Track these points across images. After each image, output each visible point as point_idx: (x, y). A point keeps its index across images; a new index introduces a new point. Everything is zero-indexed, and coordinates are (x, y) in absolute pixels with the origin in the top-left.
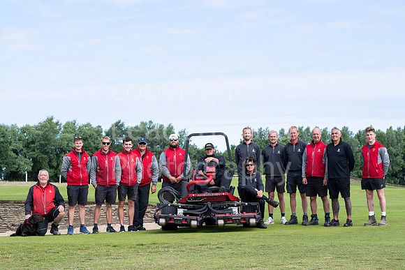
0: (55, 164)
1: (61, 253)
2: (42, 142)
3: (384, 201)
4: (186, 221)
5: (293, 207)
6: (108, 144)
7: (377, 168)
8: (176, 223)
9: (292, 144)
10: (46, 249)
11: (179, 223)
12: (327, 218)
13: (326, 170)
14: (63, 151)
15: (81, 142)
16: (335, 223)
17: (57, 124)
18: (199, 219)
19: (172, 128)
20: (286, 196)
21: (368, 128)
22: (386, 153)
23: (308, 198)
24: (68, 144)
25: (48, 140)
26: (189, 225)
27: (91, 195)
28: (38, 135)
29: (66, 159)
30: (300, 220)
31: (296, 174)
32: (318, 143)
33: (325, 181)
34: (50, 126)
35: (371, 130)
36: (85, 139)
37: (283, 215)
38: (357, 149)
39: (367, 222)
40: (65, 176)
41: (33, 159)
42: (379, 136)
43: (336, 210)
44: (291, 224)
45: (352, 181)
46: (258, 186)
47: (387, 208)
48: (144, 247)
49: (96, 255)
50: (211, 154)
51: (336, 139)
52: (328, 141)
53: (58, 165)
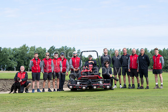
0: (27, 64)
1: (29, 100)
2: (21, 55)
3: (162, 78)
4: (81, 87)
5: (125, 81)
6: (48, 55)
7: (159, 65)
8: (77, 88)
9: (124, 55)
10: (23, 99)
11: (78, 88)
12: (139, 86)
13: (138, 66)
14: (30, 58)
15: (37, 54)
16: (142, 88)
17: (27, 47)
18: (86, 86)
19: (75, 49)
20: (122, 77)
21: (155, 49)
22: (163, 59)
23: (131, 77)
24: (32, 56)
25: (24, 54)
26: (82, 88)
27: (42, 76)
28: (20, 52)
29: (31, 62)
30: (127, 86)
31: (125, 68)
32: (135, 55)
33: (138, 71)
34: (24, 48)
35: (157, 49)
36: (39, 54)
37: (120, 84)
38: (151, 57)
39: (155, 87)
40: (31, 69)
41: (18, 62)
42: (160, 52)
43: (142, 82)
44: (124, 88)
45: (149, 70)
46: (110, 72)
47: (163, 81)
48: (63, 98)
49: (44, 101)
50: (91, 59)
51: (142, 53)
52: (139, 54)
53: (28, 64)
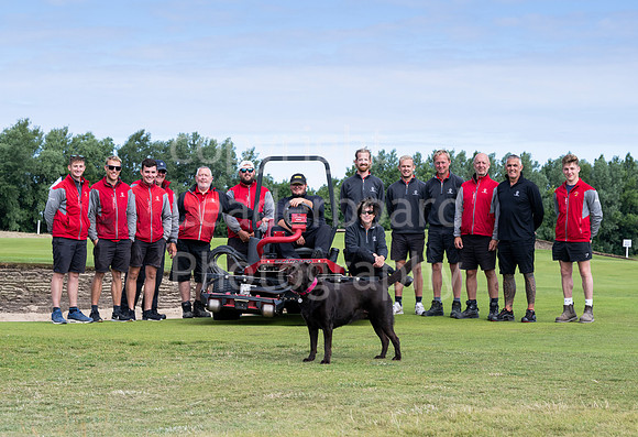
3: (590, 280)
4: (255, 305)
5: (437, 286)
6: (118, 168)
7: (580, 226)
8: (238, 307)
9: (438, 181)
10: (16, 346)
11: (242, 307)
12: (493, 307)
13: (496, 226)
14: (44, 179)
15: (82, 164)
16: (507, 316)
17: (36, 133)
18: (277, 302)
19: (231, 145)
21: (566, 157)
22: (597, 200)
24: (53, 168)
25: (19, 160)
26: (259, 312)
28: (3, 151)
30: (447, 308)
31: (443, 231)
32: (484, 178)
33: (493, 243)
34: (22, 135)
35: (572, 161)
37: (419, 299)
39: (559, 316)
43: (510, 293)
44: (431, 315)
46: (379, 248)
48: (183, 347)
51: (514, 175)
53: (35, 203)
